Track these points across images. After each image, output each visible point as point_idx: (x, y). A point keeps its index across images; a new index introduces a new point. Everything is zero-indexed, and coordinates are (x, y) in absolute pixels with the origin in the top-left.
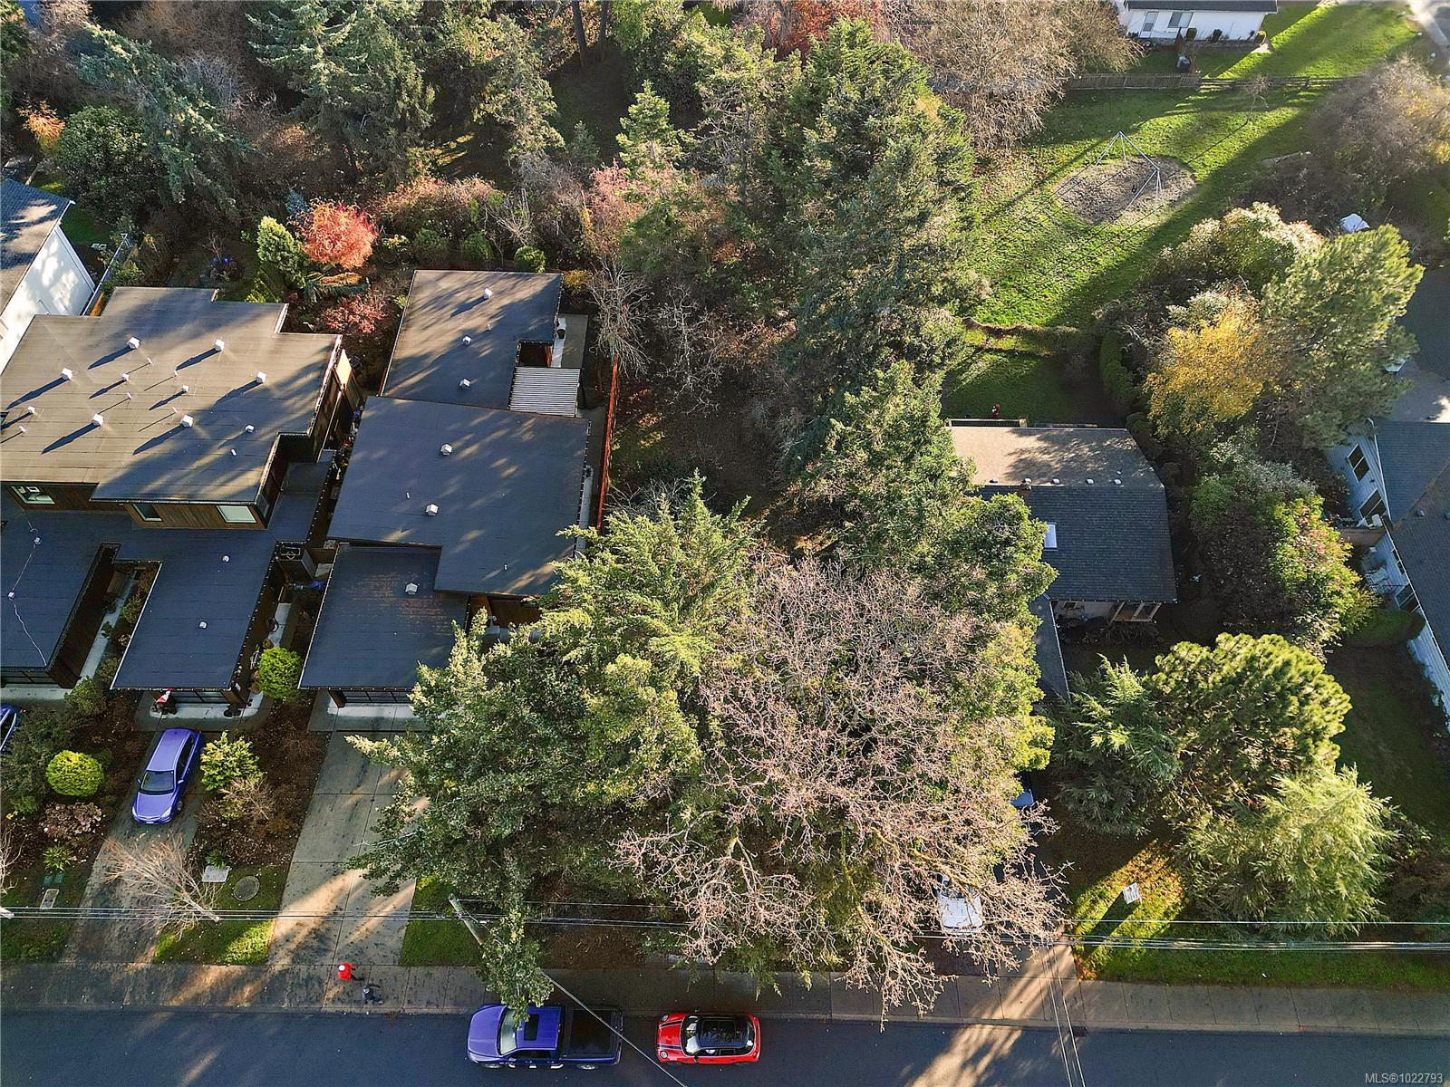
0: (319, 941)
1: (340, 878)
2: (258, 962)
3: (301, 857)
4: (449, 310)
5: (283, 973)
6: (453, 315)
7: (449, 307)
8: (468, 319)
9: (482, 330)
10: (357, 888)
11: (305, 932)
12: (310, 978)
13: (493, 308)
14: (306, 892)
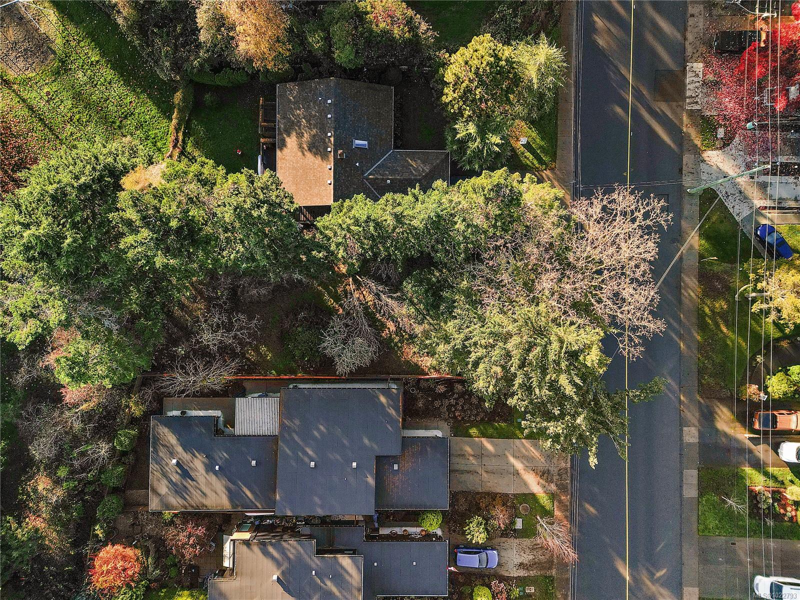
0: (545, 474)
1: (520, 472)
2: (553, 496)
3: (511, 490)
4: (189, 483)
5: (557, 485)
6: (193, 480)
7: (185, 483)
8: (196, 470)
9: (206, 460)
10: (524, 464)
11: (541, 481)
12: (559, 475)
13: (186, 457)
14: (526, 484)
